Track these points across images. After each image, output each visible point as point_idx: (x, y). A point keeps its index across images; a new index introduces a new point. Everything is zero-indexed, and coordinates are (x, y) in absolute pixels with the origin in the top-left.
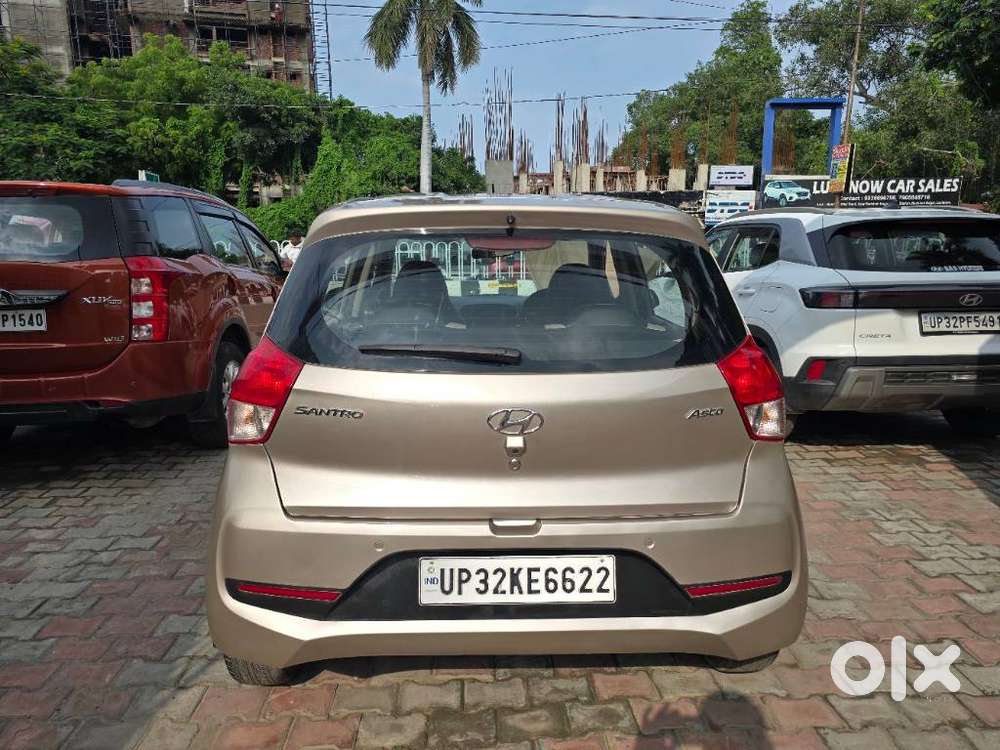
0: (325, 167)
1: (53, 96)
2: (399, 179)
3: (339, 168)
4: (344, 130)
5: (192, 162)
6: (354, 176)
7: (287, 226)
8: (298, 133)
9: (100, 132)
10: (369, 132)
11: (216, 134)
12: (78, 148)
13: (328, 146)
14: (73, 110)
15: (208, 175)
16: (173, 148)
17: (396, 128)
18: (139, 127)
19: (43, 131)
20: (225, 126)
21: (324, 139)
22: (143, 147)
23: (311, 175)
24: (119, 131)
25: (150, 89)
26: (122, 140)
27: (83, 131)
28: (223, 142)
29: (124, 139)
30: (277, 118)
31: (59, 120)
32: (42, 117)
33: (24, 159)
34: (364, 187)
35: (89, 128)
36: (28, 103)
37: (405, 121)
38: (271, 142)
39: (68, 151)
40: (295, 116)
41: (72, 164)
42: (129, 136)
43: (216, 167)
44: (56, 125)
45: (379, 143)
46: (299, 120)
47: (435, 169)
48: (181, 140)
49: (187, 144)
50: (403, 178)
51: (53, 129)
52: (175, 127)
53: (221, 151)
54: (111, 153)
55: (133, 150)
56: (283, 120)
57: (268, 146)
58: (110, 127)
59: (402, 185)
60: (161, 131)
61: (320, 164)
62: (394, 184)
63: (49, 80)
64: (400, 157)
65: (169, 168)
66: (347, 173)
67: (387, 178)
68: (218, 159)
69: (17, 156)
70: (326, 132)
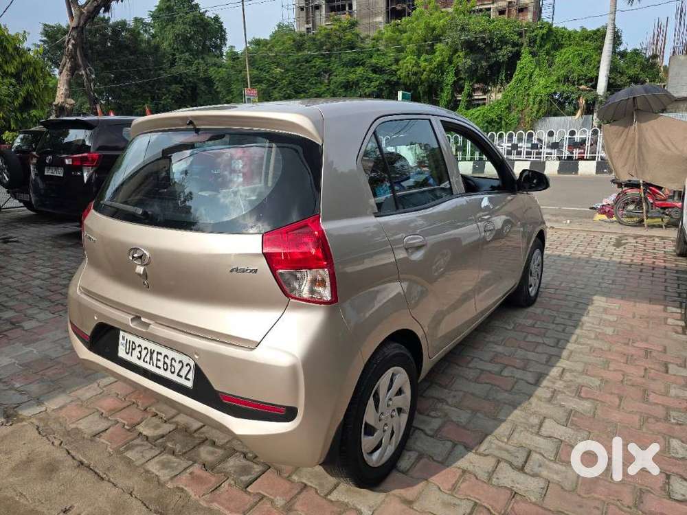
0: (520, 77)
1: (362, 50)
2: (578, 80)
3: (531, 76)
4: (541, 46)
5: (433, 83)
6: (542, 82)
7: (487, 122)
8: (504, 53)
9: (383, 69)
10: (563, 45)
11: (450, 62)
12: (370, 80)
13: (525, 60)
14: (371, 57)
15: (442, 90)
16: (422, 75)
17: (587, 39)
18: (405, 63)
19: (355, 72)
20: (457, 55)
21: (523, 55)
22: (405, 76)
23: (511, 83)
24: (394, 67)
25: (415, 37)
26: (394, 73)
27: (376, 70)
28: (454, 67)
29: (396, 71)
30: (490, 45)
31: (363, 64)
32: (355, 63)
33: (344, 89)
34: (548, 89)
35: (377, 67)
36: (349, 55)
37: (595, 32)
38: (484, 64)
39: (365, 83)
40: (503, 41)
41: (366, 90)
42: (398, 70)
43: (447, 84)
44: (361, 67)
45: (567, 53)
46: (506, 43)
47: (613, 69)
48: (427, 69)
49: (431, 71)
50: (582, 79)
51: (360, 70)
52: (425, 60)
53: (452, 74)
54: (388, 82)
55: (400, 79)
56: (494, 46)
57: (482, 67)
58: (389, 65)
59: (581, 84)
60: (417, 64)
61: (517, 75)
62: (574, 85)
63: (363, 40)
64: (583, 62)
65: (421, 89)
66: (537, 79)
67: (568, 81)
68: (450, 78)
69: (341, 88)
70: (525, 51)
